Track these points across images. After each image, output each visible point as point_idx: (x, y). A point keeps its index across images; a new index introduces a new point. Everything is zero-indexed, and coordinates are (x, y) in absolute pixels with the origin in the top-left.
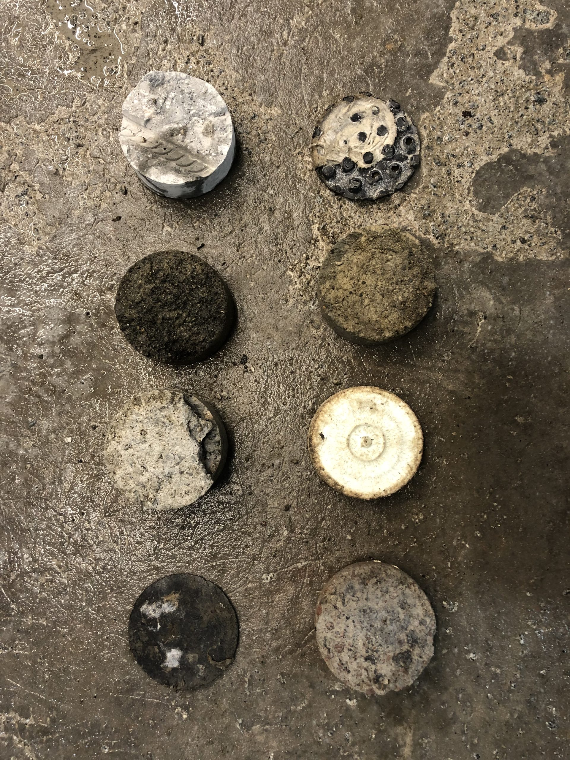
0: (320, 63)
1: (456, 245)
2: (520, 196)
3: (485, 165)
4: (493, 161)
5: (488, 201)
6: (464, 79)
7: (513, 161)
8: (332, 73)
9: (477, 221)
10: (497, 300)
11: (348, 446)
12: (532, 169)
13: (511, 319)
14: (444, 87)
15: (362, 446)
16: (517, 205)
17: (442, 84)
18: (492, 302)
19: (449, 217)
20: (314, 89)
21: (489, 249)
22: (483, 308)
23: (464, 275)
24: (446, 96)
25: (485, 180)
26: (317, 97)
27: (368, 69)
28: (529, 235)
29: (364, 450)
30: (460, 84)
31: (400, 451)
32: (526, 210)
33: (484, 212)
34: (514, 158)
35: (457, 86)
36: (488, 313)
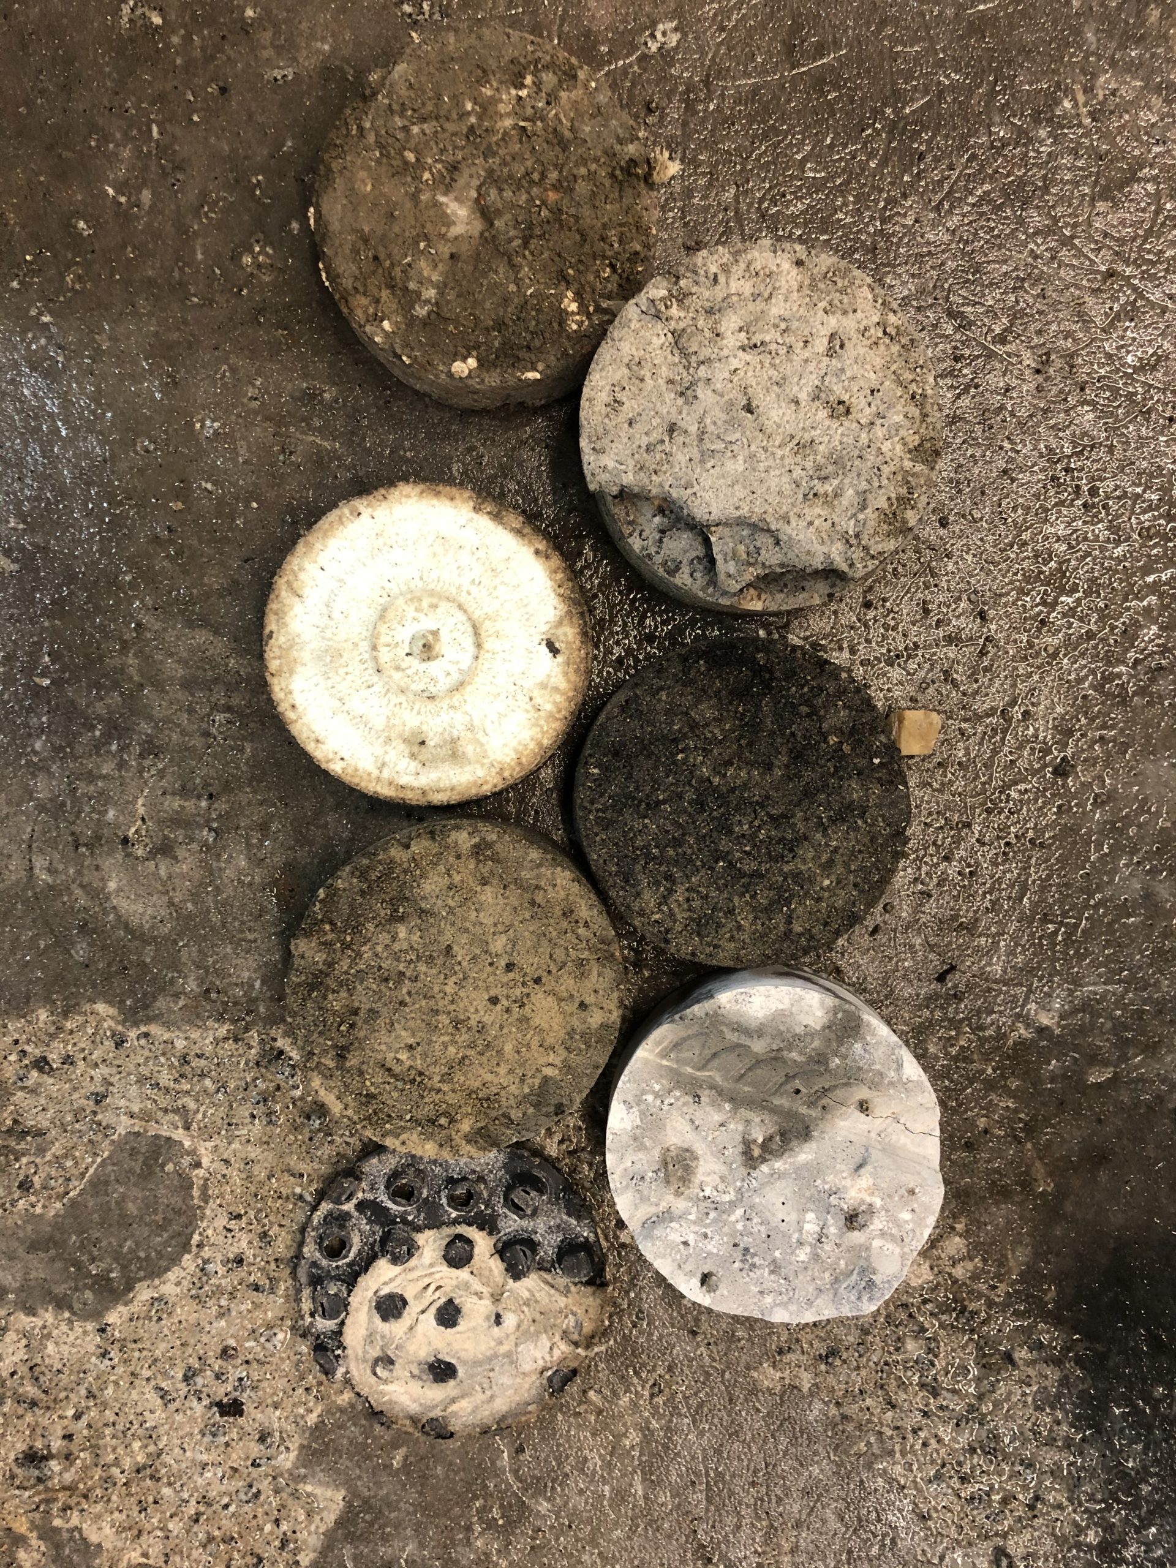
0: (654, 1524)
1: (226, 1039)
2: (61, 1190)
3: (168, 1269)
4: (146, 1283)
5: (149, 1167)
6: (247, 1508)
7: (91, 1288)
8: (621, 1496)
9: (176, 1111)
10: (97, 894)
11: (474, 627)
12: (39, 1268)
13: (53, 844)
14: (303, 1479)
15: (435, 633)
16: (69, 1163)
17: (309, 1488)
18: (112, 885)
19: (253, 1116)
20: (666, 1448)
21: (133, 1034)
22: (134, 868)
23: (194, 954)
24: (293, 1455)
25: (162, 1228)
26: (655, 1424)
27: (520, 1518)
28: (29, 1083)
29: (428, 623)
30: (259, 1492)
31: (328, 634)
32: (41, 1151)
33: (157, 1137)
34: (88, 1295)
35: (265, 1485)
36: (120, 856)
